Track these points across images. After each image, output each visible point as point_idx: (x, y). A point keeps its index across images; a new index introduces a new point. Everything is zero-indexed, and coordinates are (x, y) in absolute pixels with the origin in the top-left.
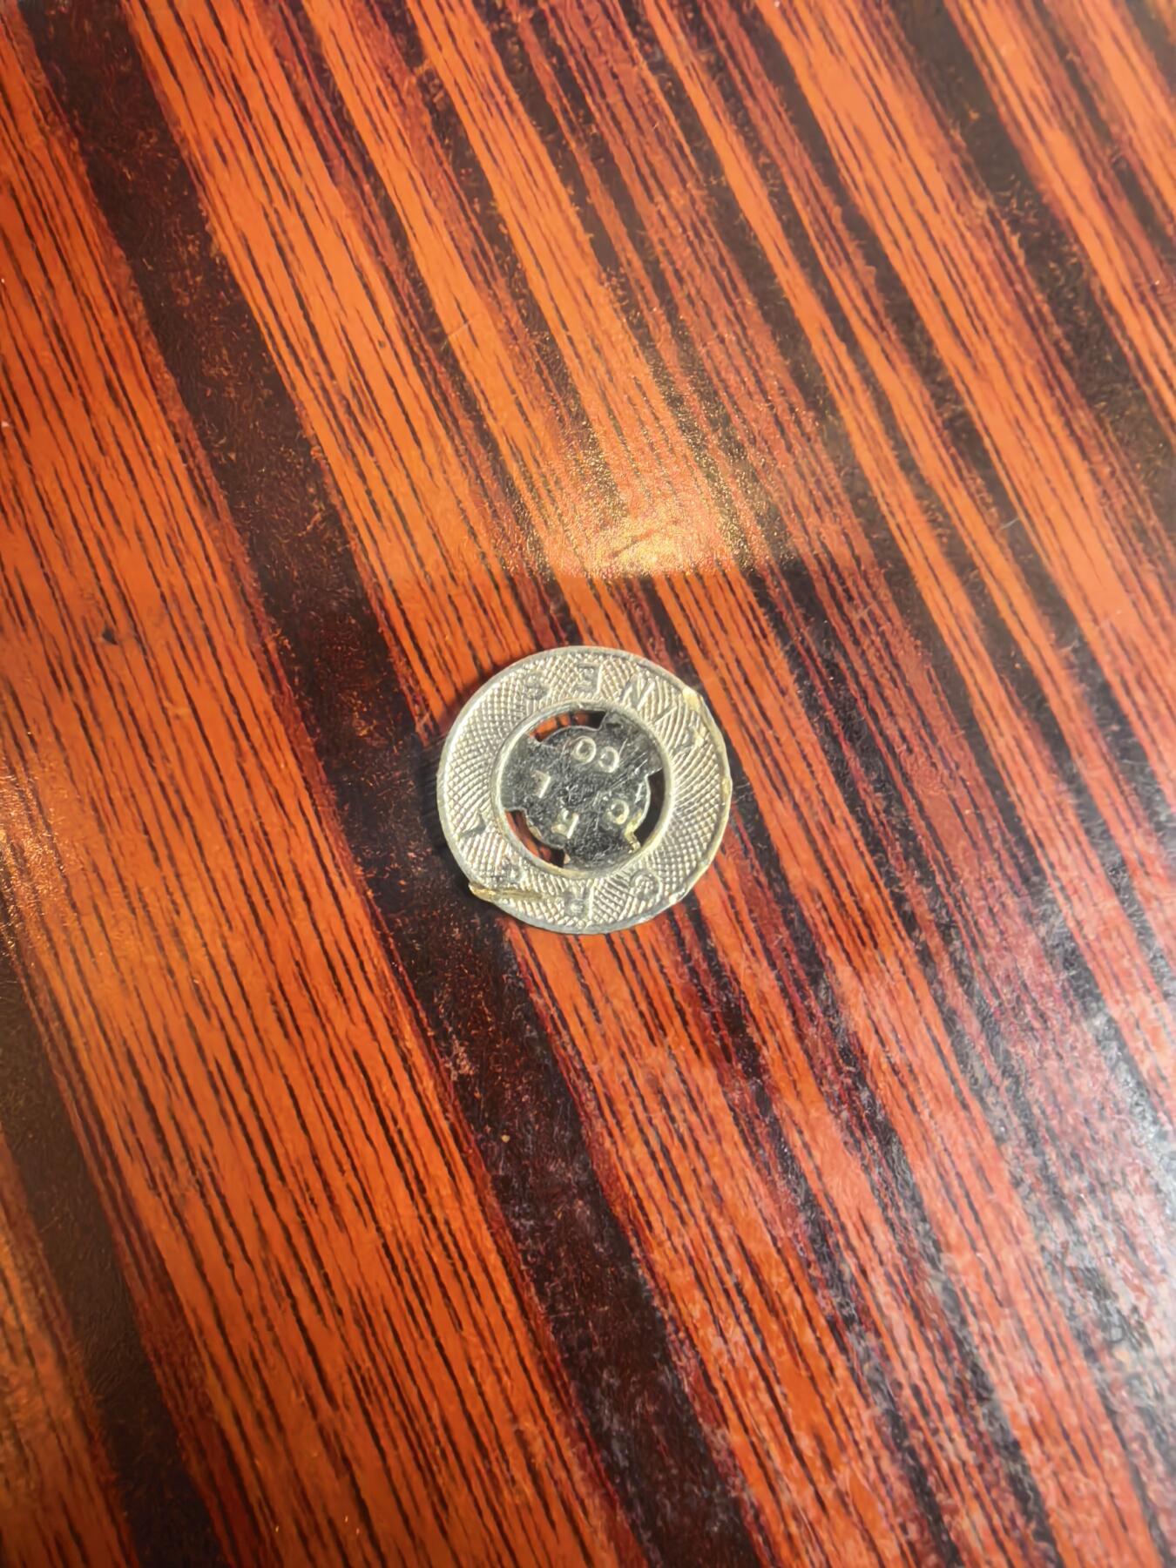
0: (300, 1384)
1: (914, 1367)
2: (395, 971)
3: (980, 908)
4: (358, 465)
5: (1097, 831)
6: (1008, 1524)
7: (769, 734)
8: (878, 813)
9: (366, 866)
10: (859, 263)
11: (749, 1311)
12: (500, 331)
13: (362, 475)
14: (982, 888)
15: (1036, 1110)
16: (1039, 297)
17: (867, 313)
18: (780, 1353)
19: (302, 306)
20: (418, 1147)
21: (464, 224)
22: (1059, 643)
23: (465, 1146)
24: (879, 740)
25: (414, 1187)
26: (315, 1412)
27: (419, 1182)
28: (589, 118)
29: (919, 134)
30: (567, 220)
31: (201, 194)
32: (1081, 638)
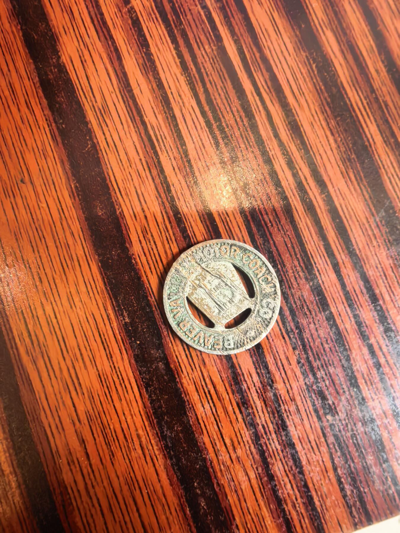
0: (69, 416)
1: (263, 419)
2: (106, 289)
3: (292, 276)
4: (103, 130)
5: (330, 253)
6: (290, 469)
7: (228, 219)
8: (260, 244)
9: (99, 255)
10: (264, 71)
11: (212, 399)
12: (149, 89)
13: (104, 134)
14: (292, 269)
15: (306, 340)
16: (321, 84)
17: (266, 87)
18: (221, 413)
19: (88, 80)
20: (111, 343)
21: (140, 55)
22: (322, 192)
23: (125, 344)
24: (263, 222)
25: (109, 356)
26: (74, 425)
27: (111, 355)
28: (181, 23)
29: (285, 31)
30: (173, 55)
31: (58, 44)
32: (328, 192)
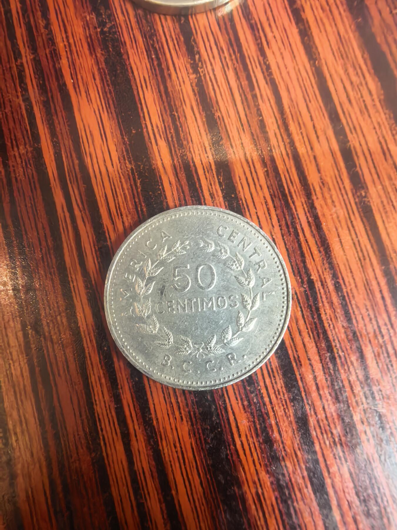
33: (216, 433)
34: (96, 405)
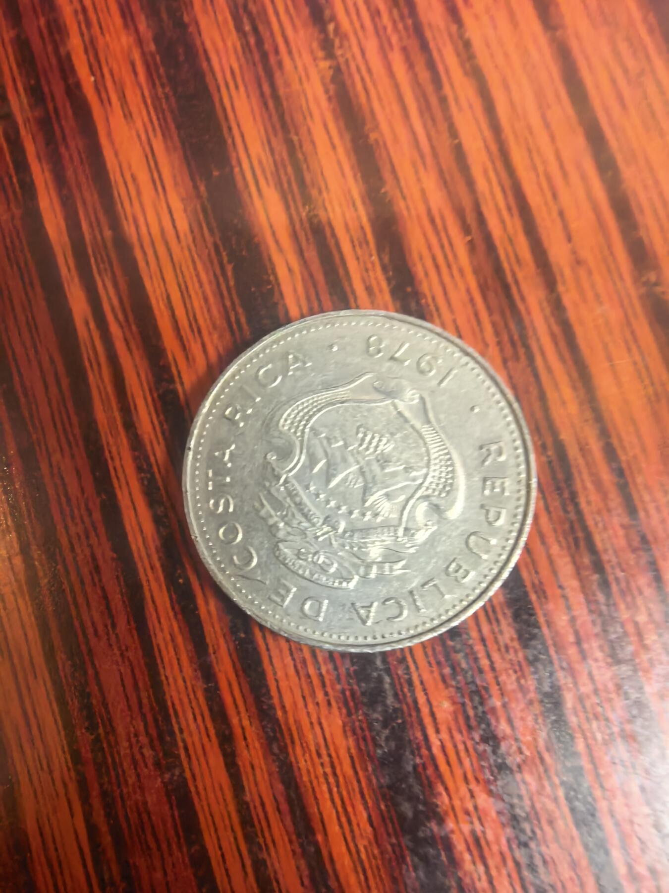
33: (393, 728)
34: (168, 684)
